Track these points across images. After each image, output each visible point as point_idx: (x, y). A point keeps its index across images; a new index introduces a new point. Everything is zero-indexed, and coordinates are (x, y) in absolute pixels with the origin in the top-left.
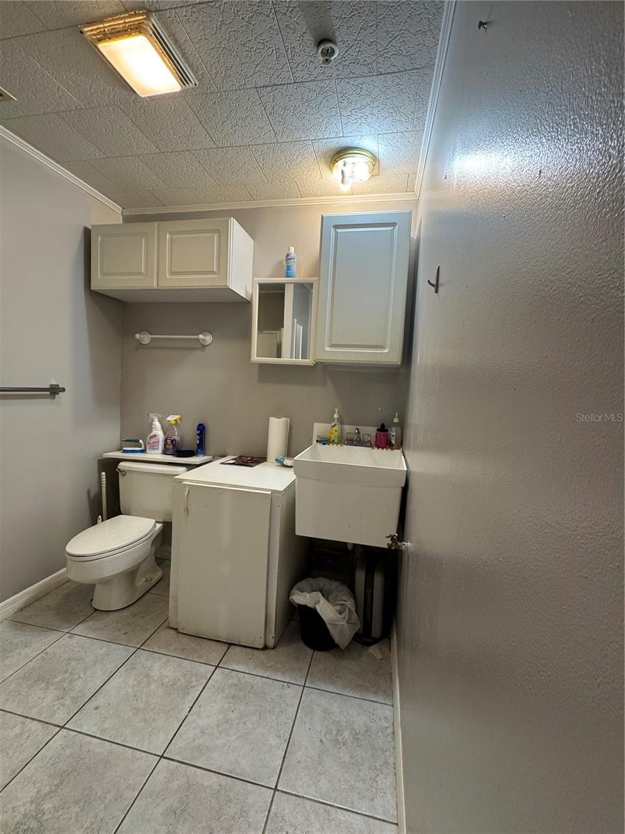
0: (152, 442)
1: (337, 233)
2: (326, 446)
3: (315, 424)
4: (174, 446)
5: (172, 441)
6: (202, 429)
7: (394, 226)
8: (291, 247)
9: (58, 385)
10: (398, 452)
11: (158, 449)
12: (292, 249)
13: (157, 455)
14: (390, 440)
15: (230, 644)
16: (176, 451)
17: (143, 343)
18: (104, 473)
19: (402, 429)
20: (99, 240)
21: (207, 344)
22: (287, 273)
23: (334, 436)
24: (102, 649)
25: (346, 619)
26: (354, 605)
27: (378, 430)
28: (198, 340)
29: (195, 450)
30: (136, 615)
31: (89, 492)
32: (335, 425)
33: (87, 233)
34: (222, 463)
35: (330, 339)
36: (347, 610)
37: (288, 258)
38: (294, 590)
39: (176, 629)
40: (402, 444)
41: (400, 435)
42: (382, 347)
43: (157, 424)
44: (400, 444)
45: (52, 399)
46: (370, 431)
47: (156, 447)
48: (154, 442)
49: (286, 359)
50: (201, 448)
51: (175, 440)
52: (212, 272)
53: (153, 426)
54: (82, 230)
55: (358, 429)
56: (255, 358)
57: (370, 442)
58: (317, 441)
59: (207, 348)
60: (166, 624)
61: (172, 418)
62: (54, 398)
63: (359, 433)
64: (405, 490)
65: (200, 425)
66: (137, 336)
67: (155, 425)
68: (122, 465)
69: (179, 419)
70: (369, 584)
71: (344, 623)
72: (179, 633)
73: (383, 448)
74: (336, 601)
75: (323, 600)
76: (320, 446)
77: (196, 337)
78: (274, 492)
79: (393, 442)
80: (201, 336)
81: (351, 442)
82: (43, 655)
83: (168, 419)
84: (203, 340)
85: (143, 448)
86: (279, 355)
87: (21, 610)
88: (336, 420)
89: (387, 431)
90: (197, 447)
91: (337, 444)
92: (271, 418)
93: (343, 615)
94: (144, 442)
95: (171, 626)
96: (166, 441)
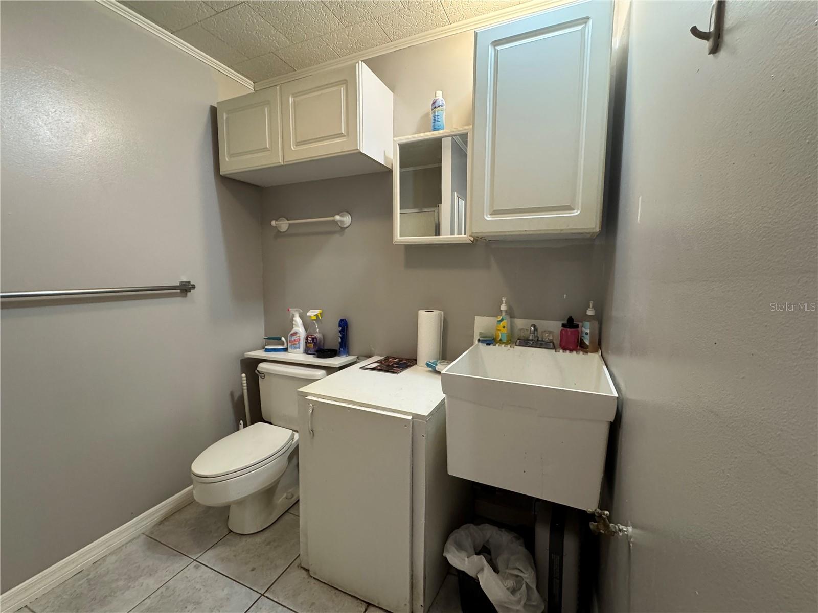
0: (293, 339)
1: (496, 52)
2: (491, 347)
3: (476, 317)
4: (315, 344)
5: (313, 339)
6: (344, 325)
7: (586, 23)
8: (438, 92)
9: (189, 282)
10: (595, 357)
11: (299, 348)
12: (439, 94)
13: (297, 355)
14: (582, 340)
15: (369, 604)
16: (317, 351)
17: (281, 231)
18: (244, 375)
19: (601, 324)
20: (225, 118)
21: (345, 226)
22: (434, 126)
23: (502, 333)
24: (223, 590)
25: (523, 603)
26: (535, 581)
27: (563, 325)
28: (335, 222)
29: (338, 349)
30: (269, 543)
31: (232, 395)
32: (502, 320)
33: (214, 112)
34: (362, 368)
35: (492, 205)
36: (524, 586)
37: (435, 106)
38: (450, 545)
39: (307, 570)
40: (600, 344)
41: (597, 332)
42: (569, 208)
43: (298, 320)
44: (598, 345)
45: (183, 297)
46: (554, 327)
47: (297, 346)
48: (295, 340)
49: (445, 236)
50: (343, 347)
51: (316, 338)
52: (341, 135)
53: (294, 322)
54: (208, 109)
55: (534, 326)
56: (398, 238)
57: (552, 341)
58: (479, 340)
59: (346, 230)
60: (297, 562)
61: (312, 313)
62: (186, 296)
63: (536, 329)
64: (615, 428)
65: (342, 320)
66: (273, 223)
67: (296, 321)
68: (262, 366)
69: (320, 313)
70: (556, 549)
71: (519, 608)
72: (311, 577)
73: (571, 351)
74: (507, 568)
75: (488, 569)
76: (482, 347)
77: (331, 218)
78: (416, 416)
79: (587, 342)
80: (338, 217)
81: (525, 342)
82: (163, 589)
83: (308, 314)
84: (342, 222)
85: (285, 346)
86: (437, 232)
87: (161, 522)
88: (504, 314)
89: (577, 326)
90: (339, 345)
91: (506, 344)
92: (420, 312)
93: (518, 595)
94: (286, 340)
95: (302, 565)
96: (307, 339)
